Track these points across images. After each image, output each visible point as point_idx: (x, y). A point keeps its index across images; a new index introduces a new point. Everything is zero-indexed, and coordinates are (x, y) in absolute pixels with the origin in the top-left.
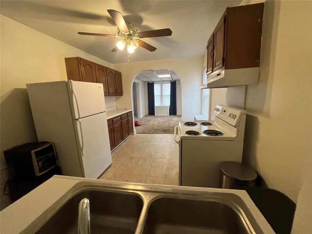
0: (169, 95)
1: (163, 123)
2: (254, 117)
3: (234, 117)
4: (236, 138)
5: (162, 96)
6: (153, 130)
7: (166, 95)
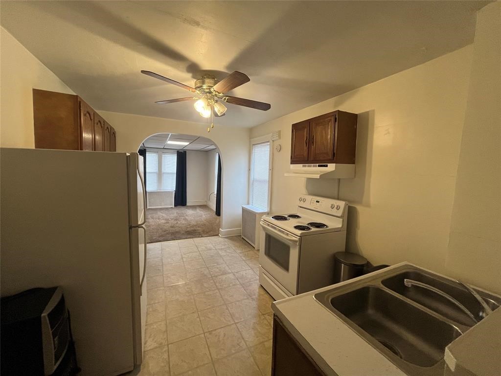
0: (173, 173)
1: (176, 220)
2: (354, 207)
3: (338, 208)
4: (342, 227)
5: (160, 174)
6: (168, 234)
7: (168, 173)
